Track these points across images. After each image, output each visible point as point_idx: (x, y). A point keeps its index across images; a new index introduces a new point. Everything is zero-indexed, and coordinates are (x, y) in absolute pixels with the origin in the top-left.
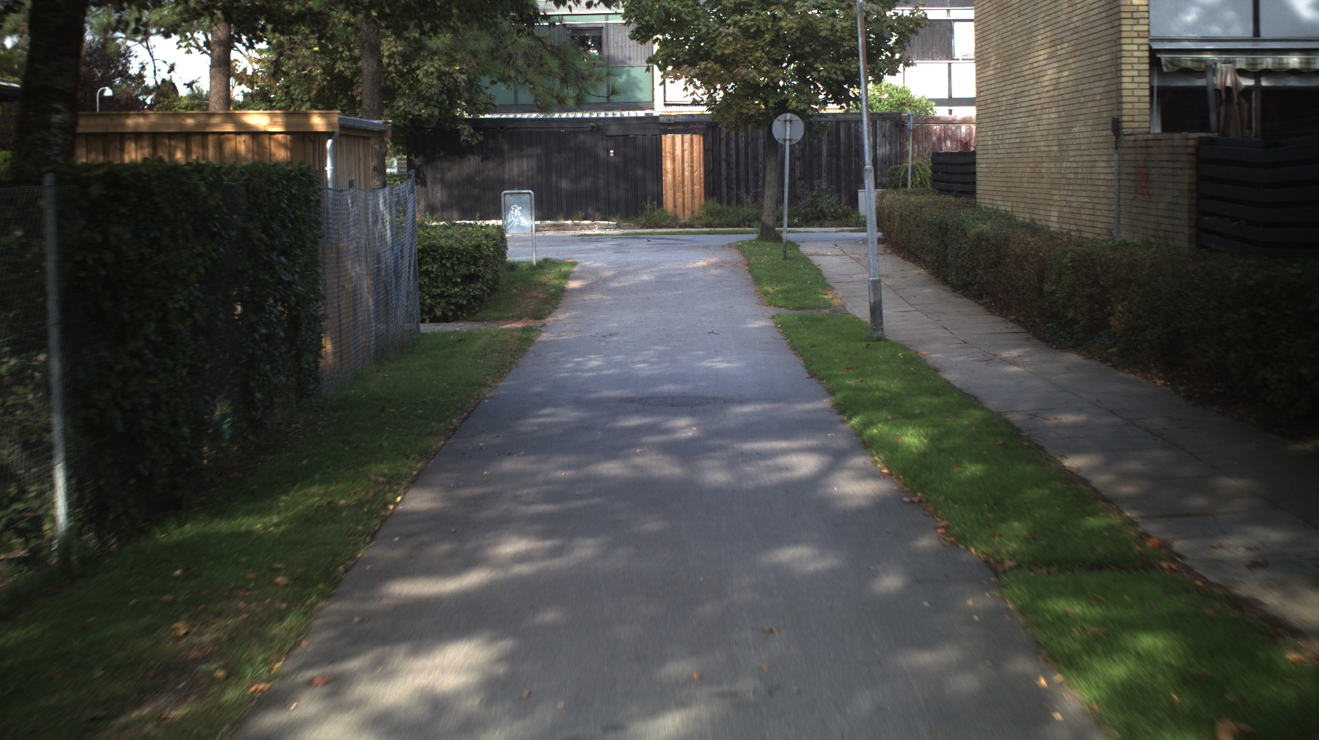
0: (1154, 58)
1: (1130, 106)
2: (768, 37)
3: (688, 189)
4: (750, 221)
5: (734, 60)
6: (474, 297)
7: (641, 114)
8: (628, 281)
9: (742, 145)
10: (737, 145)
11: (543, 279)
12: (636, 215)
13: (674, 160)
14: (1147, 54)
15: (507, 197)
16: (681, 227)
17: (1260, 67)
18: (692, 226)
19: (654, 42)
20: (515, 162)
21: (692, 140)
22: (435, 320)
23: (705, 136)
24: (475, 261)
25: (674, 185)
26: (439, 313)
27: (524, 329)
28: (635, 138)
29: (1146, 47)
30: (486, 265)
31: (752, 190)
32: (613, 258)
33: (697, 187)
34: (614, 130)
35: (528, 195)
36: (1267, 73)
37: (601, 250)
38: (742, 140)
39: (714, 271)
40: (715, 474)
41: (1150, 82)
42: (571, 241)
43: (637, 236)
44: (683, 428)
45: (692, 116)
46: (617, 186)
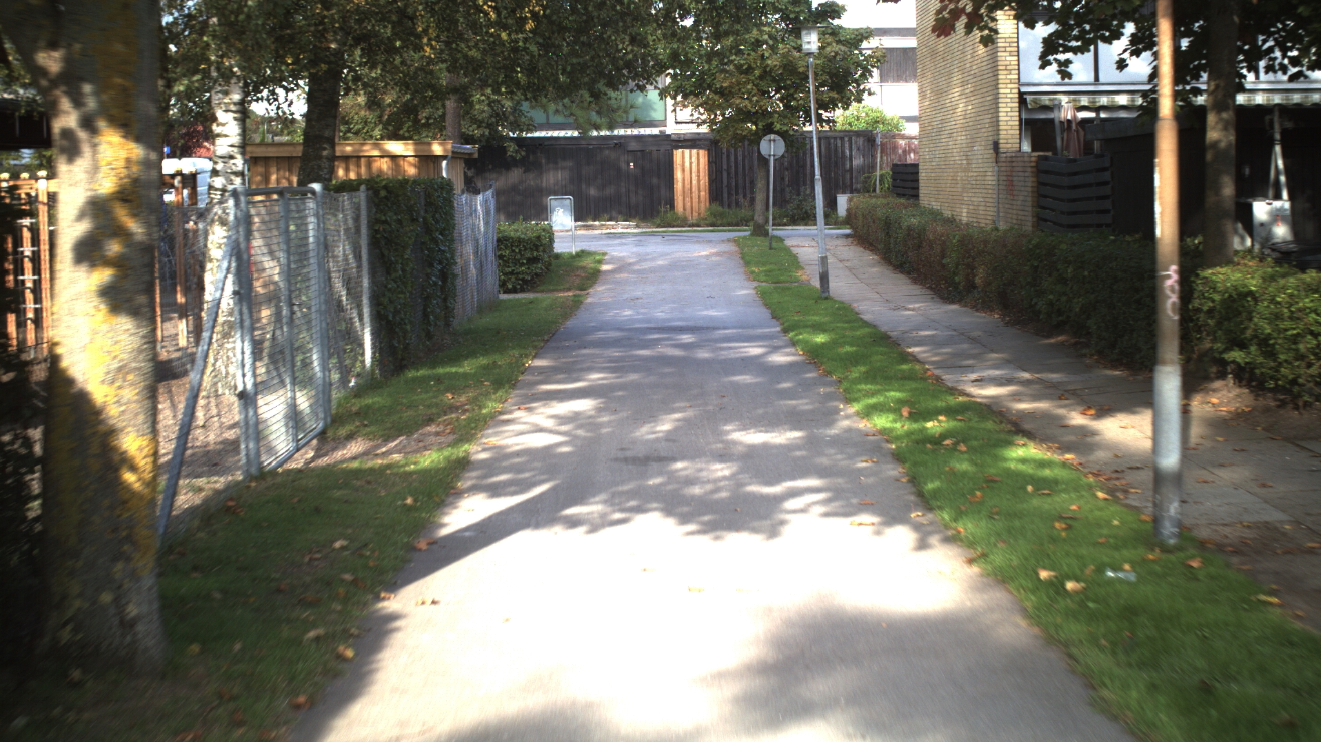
0: (1022, 98)
1: (1005, 132)
2: (757, 73)
3: (695, 195)
4: (747, 221)
5: (730, 91)
6: (536, 274)
7: (655, 131)
8: (646, 265)
9: (740, 158)
10: (736, 158)
11: (582, 264)
12: (652, 216)
13: (683, 170)
14: (1017, 96)
15: (552, 202)
16: (690, 226)
17: (1098, 104)
18: (699, 226)
19: (667, 76)
20: (551, 173)
21: (698, 154)
22: (507, 291)
23: (709, 151)
24: (537, 247)
25: (684, 192)
26: (510, 286)
27: (575, 296)
28: (651, 152)
29: (1016, 91)
30: (544, 251)
31: (749, 196)
32: (635, 249)
33: (702, 193)
34: (633, 146)
35: (568, 200)
36: (1104, 108)
37: (625, 244)
38: (740, 153)
39: (714, 259)
40: (703, 354)
41: (1020, 116)
42: (600, 237)
43: (653, 234)
44: (687, 338)
45: (699, 134)
46: (636, 193)
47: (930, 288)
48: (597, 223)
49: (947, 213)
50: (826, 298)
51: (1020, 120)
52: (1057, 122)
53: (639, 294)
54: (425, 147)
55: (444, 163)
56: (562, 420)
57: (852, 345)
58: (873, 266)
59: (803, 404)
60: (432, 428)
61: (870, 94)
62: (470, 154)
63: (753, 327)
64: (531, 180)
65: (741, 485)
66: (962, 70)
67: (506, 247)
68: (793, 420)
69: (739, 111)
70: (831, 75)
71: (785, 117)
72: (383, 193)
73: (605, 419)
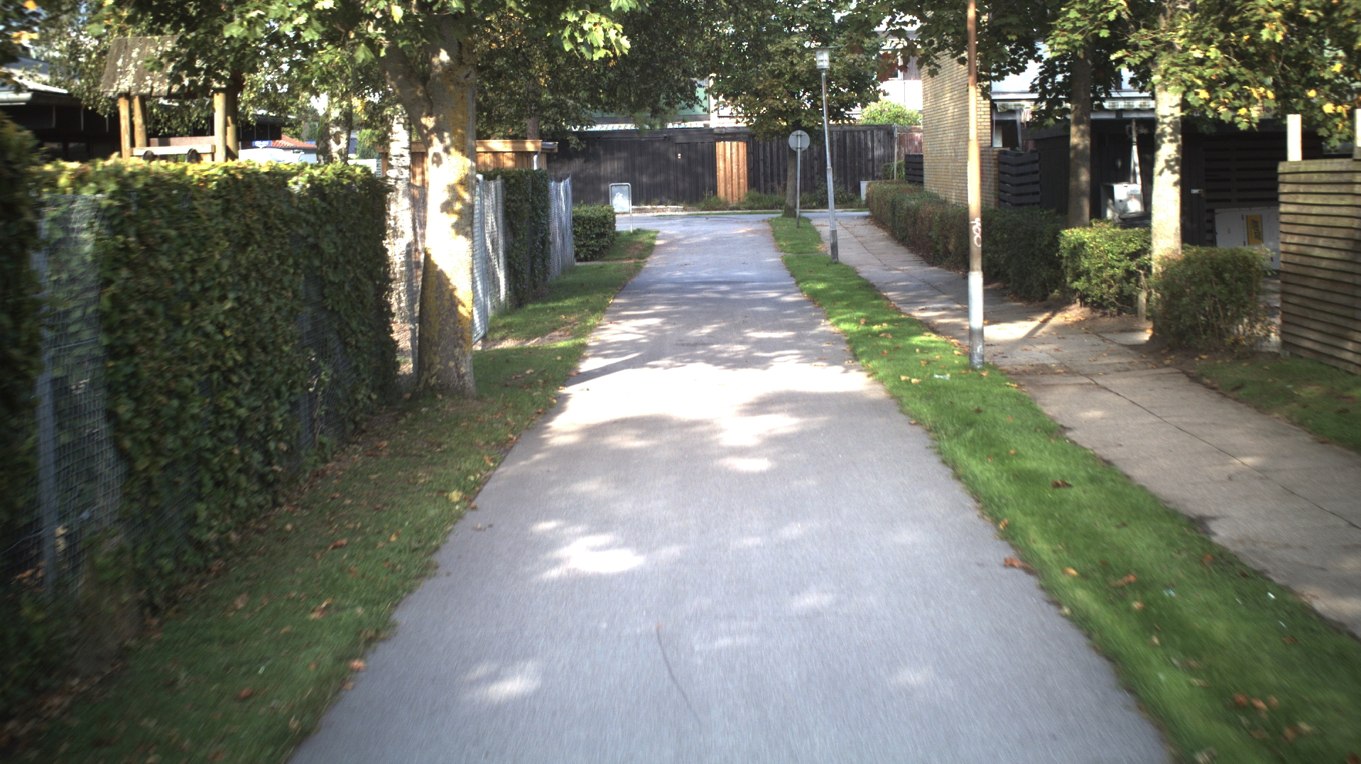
0: (993, 103)
2: (787, 77)
3: (735, 182)
5: (764, 93)
6: (603, 247)
7: (700, 124)
8: (692, 241)
9: (775, 149)
10: (771, 150)
11: (638, 239)
12: (697, 201)
13: (725, 160)
14: (989, 102)
15: (613, 188)
16: (730, 209)
18: (738, 209)
19: (710, 79)
20: (608, 163)
21: (738, 146)
22: (578, 261)
23: (747, 143)
25: (725, 179)
26: (582, 256)
27: (635, 263)
28: (696, 145)
29: (989, 98)
30: (610, 228)
31: (782, 183)
32: (683, 228)
33: (742, 181)
34: (681, 139)
35: (627, 186)
37: (674, 224)
38: (774, 145)
39: (750, 236)
40: (734, 296)
41: (991, 118)
42: (652, 219)
43: (698, 216)
44: (723, 288)
45: (738, 128)
46: (684, 180)
47: (922, 256)
48: (649, 207)
49: (942, 196)
50: (836, 263)
51: (992, 121)
52: (1018, 122)
53: (687, 261)
54: (520, 145)
55: (535, 157)
56: (640, 328)
57: (841, 289)
58: (882, 240)
59: (799, 321)
60: (557, 333)
61: (885, 94)
62: (552, 150)
63: (776, 281)
64: (591, 169)
65: (751, 353)
66: (951, 79)
67: (579, 224)
68: (790, 327)
69: (771, 109)
70: (850, 78)
71: (812, 115)
72: (512, 181)
73: (668, 327)
